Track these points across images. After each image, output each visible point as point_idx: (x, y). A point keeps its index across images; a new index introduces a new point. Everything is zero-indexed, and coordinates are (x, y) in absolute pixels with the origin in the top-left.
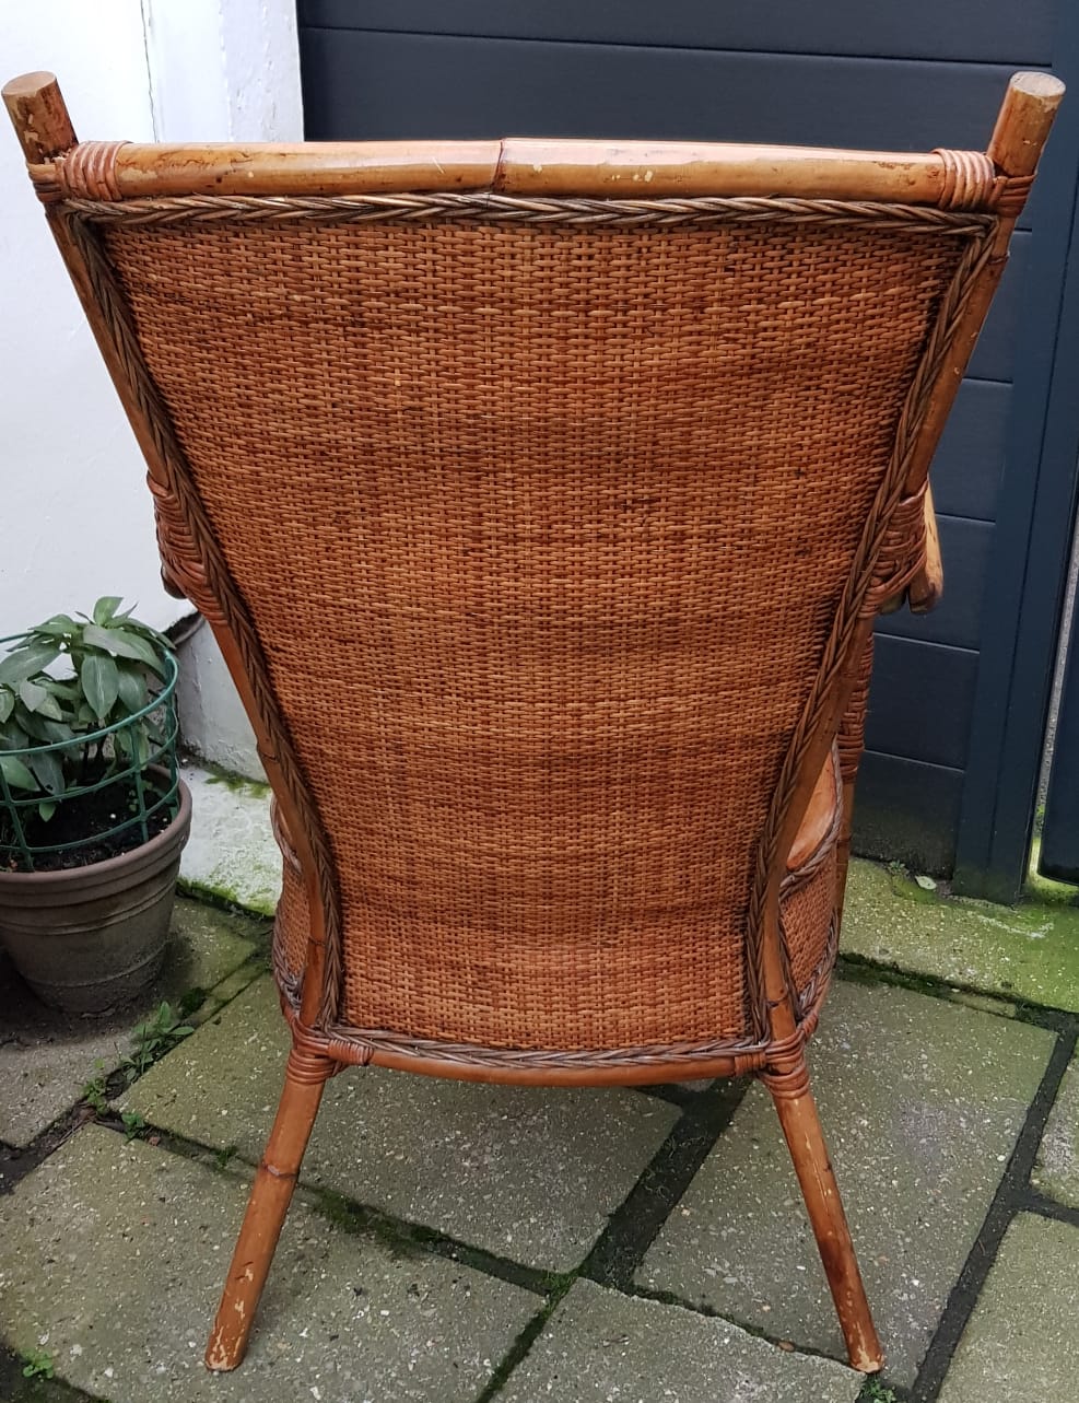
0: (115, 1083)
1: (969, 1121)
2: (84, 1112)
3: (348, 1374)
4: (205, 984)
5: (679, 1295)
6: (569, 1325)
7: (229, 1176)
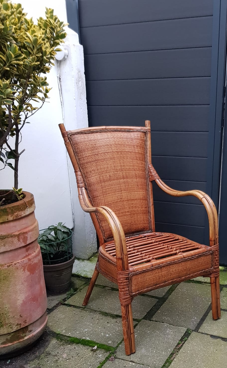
0: (65, 300)
1: (205, 299)
2: (60, 304)
3: (107, 332)
4: (77, 287)
5: (158, 321)
6: (141, 325)
7: (85, 310)
